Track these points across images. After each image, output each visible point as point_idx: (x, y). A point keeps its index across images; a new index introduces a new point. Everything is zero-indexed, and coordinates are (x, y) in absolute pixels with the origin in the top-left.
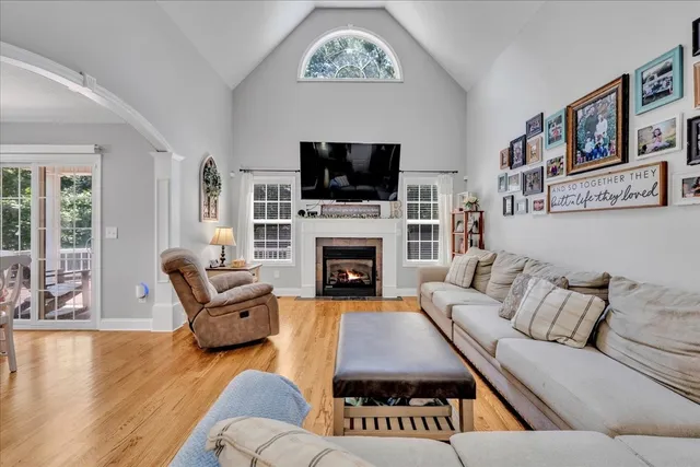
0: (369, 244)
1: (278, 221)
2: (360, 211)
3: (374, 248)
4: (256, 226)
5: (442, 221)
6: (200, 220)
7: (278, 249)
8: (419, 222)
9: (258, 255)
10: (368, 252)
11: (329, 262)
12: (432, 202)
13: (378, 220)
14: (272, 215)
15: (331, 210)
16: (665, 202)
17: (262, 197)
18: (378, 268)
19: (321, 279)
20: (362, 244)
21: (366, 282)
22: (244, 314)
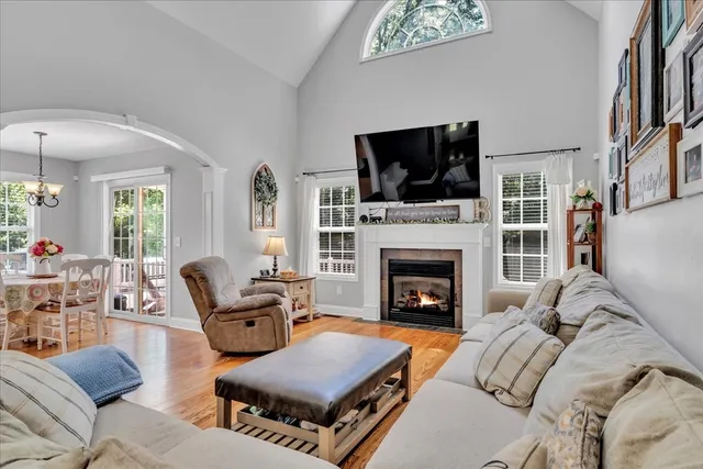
0: (445, 258)
1: (344, 229)
2: (433, 213)
3: (453, 263)
4: (322, 235)
5: (553, 225)
6: (251, 229)
7: (342, 261)
8: (522, 227)
9: (324, 267)
10: (444, 268)
11: (397, 280)
12: (542, 198)
13: (455, 225)
14: (337, 222)
15: (397, 214)
16: (674, 196)
17: (327, 201)
18: (457, 290)
19: (386, 299)
20: (436, 258)
21: (444, 308)
22: (250, 324)
